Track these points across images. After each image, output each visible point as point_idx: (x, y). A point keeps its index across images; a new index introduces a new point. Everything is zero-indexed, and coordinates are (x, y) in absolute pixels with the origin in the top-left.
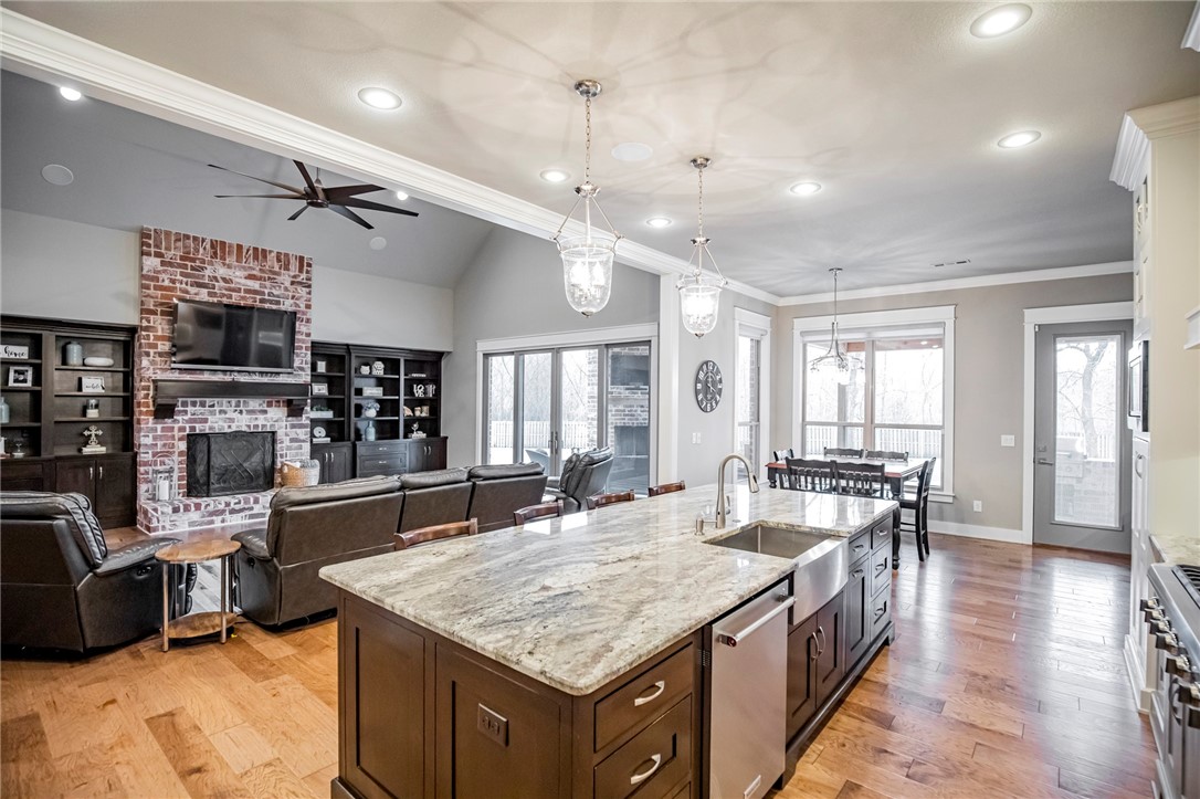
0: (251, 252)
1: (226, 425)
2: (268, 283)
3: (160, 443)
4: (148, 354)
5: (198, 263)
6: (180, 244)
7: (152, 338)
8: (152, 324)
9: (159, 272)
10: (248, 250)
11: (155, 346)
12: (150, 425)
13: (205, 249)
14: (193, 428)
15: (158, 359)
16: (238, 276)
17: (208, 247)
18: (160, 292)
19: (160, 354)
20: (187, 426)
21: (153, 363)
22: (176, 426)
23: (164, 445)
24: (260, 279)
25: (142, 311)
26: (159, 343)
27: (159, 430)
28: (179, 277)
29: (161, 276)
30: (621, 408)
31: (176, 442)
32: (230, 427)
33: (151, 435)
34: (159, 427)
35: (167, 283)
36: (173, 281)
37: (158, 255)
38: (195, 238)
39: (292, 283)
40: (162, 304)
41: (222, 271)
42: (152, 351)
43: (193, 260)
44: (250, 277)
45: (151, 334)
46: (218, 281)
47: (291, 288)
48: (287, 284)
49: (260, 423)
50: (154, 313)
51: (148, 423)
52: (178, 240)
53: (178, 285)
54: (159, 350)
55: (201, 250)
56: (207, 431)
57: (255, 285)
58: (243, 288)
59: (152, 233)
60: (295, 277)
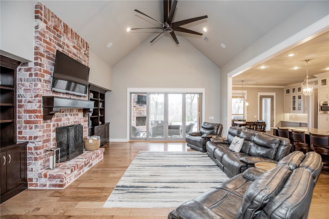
0: (75, 34)
1: (68, 122)
2: (78, 51)
3: (45, 134)
4: (40, 81)
5: (59, 33)
6: (53, 19)
7: (42, 71)
8: (42, 63)
9: (45, 32)
10: (74, 33)
11: (43, 76)
12: (42, 124)
13: (61, 26)
14: (58, 124)
15: (45, 84)
16: (71, 44)
17: (63, 25)
18: (46, 44)
19: (46, 81)
20: (56, 123)
21: (43, 86)
22: (52, 124)
23: (47, 135)
24: (76, 49)
25: (36, 53)
26: (45, 74)
27: (45, 126)
28: (52, 38)
29: (47, 35)
30: (138, 111)
31: (52, 133)
32: (69, 123)
33: (42, 130)
34: (45, 124)
35: (48, 40)
36: (50, 40)
37: (45, 22)
38: (58, 19)
39: (85, 54)
40: (47, 52)
41: (66, 41)
42: (42, 79)
43: (58, 31)
44: (74, 47)
45: (42, 68)
46: (65, 45)
47: (84, 56)
48: (83, 54)
49: (77, 120)
50: (42, 55)
51: (40, 123)
52: (52, 17)
53: (52, 42)
54: (45, 79)
55: (60, 26)
56: (62, 126)
57: (75, 51)
58: (72, 51)
59: (43, 7)
60: (85, 51)
